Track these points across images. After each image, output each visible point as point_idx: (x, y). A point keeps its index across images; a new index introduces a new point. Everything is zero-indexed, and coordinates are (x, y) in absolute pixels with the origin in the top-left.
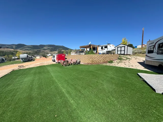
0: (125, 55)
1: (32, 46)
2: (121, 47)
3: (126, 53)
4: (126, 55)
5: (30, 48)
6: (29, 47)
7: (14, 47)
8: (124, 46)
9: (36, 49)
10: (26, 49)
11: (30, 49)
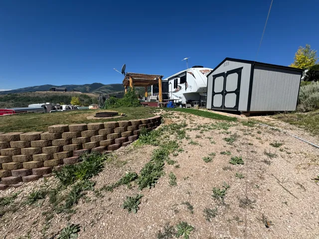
0: (239, 113)
1: (112, 85)
2: (225, 75)
3: (243, 107)
4: (244, 113)
5: (110, 88)
6: (107, 88)
7: (88, 88)
8: (237, 65)
9: (117, 91)
10: (103, 91)
11: (109, 90)
